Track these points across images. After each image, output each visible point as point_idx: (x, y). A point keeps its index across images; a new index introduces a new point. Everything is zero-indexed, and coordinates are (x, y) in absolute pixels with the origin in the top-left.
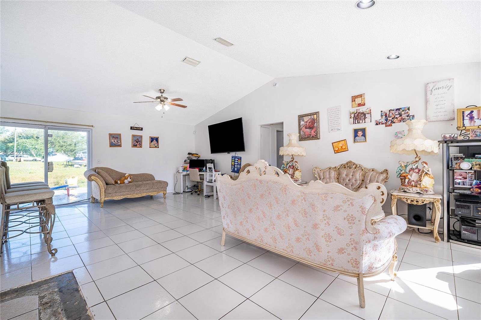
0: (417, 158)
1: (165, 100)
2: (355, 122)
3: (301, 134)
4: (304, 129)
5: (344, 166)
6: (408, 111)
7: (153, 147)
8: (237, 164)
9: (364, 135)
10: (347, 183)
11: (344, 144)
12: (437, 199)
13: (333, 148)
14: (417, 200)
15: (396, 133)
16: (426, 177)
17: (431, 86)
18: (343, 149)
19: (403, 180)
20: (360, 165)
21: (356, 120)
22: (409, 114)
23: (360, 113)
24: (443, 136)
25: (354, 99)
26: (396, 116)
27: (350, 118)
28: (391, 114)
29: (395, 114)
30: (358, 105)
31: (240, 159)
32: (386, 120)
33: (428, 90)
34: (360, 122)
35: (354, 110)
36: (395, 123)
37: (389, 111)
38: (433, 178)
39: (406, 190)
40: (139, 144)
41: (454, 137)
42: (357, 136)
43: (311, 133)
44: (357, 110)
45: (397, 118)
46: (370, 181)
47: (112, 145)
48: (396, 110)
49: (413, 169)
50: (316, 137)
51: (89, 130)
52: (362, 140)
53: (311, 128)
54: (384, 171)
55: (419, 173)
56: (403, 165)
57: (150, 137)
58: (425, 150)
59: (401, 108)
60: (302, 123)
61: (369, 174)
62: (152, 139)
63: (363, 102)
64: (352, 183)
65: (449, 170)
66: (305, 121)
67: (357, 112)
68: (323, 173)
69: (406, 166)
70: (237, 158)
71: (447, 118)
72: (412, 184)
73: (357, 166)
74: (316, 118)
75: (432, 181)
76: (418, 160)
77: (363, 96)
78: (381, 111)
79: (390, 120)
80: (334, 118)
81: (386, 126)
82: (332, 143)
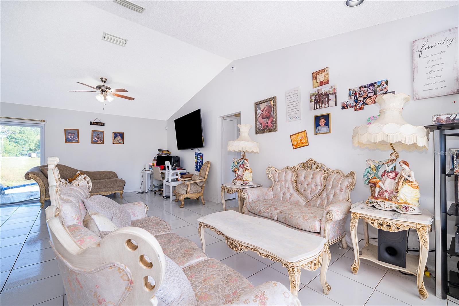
0: (393, 156)
1: (107, 90)
2: (316, 107)
3: (258, 125)
4: (260, 118)
5: (303, 165)
6: (385, 85)
7: (118, 143)
8: (199, 161)
9: (327, 124)
10: (305, 188)
11: (304, 137)
12: (422, 224)
13: (292, 141)
14: (388, 224)
15: (369, 119)
16: (406, 187)
17: (420, 44)
18: (303, 143)
19: (373, 189)
20: (323, 165)
21: (318, 104)
22: (388, 90)
23: (322, 94)
24: (435, 119)
25: (315, 75)
26: (369, 95)
27: (311, 101)
28: (362, 92)
29: (368, 92)
30: (320, 84)
31: (202, 156)
32: (356, 101)
33: (416, 50)
34: (322, 107)
35: (315, 91)
36: (367, 104)
37: (360, 88)
38: (417, 188)
39: (374, 205)
40: (100, 139)
41: (454, 119)
42: (319, 125)
43: (267, 124)
44: (318, 90)
45: (370, 97)
46: (332, 187)
47: (67, 141)
48: (369, 86)
49: (388, 173)
50: (273, 129)
51: (42, 125)
52: (325, 131)
53: (268, 117)
54: (350, 174)
55: (395, 179)
56: (373, 166)
57: (113, 132)
58: (402, 141)
59: (376, 83)
60: (259, 112)
61: (332, 177)
62: (116, 135)
63: (326, 78)
64: (311, 189)
65: (446, 175)
66: (261, 110)
67: (318, 93)
68: (278, 175)
69: (377, 168)
70: (200, 155)
71: (446, 91)
72: (384, 195)
73: (318, 166)
74: (272, 105)
75: (417, 192)
76: (394, 158)
77: (326, 71)
78: (350, 90)
79: (361, 101)
80: (292, 103)
81: (356, 110)
82: (290, 136)
